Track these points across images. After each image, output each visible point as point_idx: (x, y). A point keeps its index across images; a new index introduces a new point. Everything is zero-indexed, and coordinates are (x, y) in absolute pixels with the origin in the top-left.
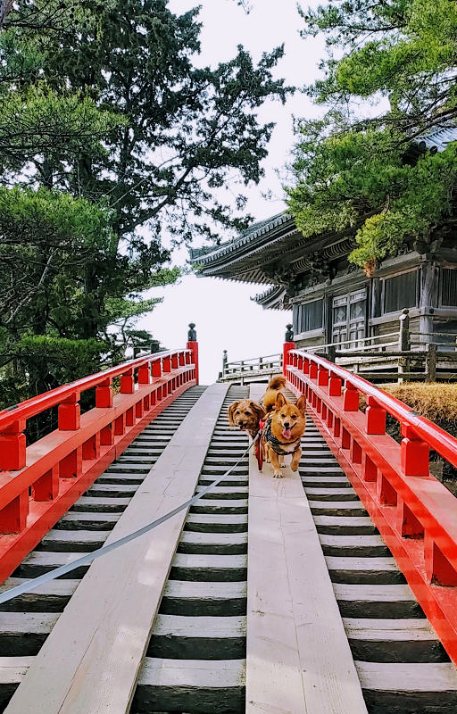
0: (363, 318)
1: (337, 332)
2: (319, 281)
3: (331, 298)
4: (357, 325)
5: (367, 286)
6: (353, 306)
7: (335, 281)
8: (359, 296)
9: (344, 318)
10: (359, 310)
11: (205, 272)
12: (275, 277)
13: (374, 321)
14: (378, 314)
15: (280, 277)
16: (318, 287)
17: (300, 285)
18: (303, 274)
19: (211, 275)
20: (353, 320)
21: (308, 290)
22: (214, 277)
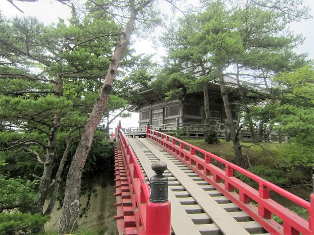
0: (162, 117)
1: (154, 121)
2: (147, 106)
3: (152, 111)
5: (164, 108)
6: (159, 113)
7: (153, 106)
8: (161, 111)
9: (156, 117)
10: (161, 115)
13: (166, 118)
14: (167, 116)
17: (142, 106)
18: (143, 103)
20: (159, 118)
21: (144, 108)
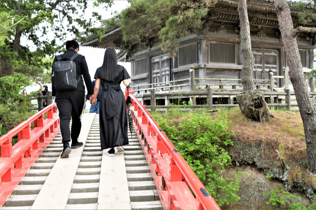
0: (168, 68)
1: (155, 75)
2: (144, 48)
3: (151, 57)
4: (165, 72)
6: (163, 62)
7: (153, 49)
8: (166, 57)
9: (158, 68)
10: (166, 64)
11: (83, 44)
12: (121, 46)
13: (174, 70)
14: (176, 67)
15: (123, 46)
16: (144, 52)
17: (134, 51)
18: (135, 45)
19: (87, 46)
20: (163, 69)
21: (139, 53)
22: (88, 46)
